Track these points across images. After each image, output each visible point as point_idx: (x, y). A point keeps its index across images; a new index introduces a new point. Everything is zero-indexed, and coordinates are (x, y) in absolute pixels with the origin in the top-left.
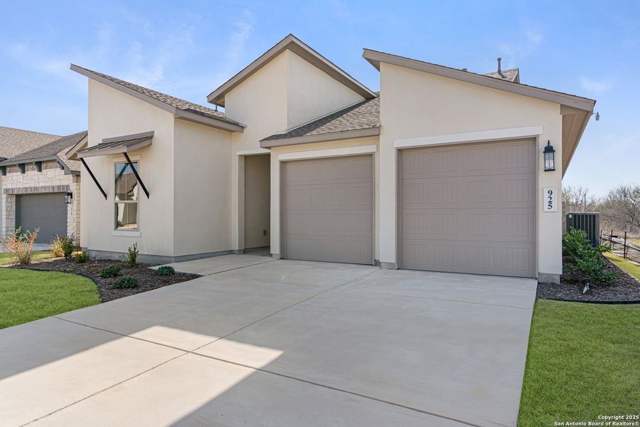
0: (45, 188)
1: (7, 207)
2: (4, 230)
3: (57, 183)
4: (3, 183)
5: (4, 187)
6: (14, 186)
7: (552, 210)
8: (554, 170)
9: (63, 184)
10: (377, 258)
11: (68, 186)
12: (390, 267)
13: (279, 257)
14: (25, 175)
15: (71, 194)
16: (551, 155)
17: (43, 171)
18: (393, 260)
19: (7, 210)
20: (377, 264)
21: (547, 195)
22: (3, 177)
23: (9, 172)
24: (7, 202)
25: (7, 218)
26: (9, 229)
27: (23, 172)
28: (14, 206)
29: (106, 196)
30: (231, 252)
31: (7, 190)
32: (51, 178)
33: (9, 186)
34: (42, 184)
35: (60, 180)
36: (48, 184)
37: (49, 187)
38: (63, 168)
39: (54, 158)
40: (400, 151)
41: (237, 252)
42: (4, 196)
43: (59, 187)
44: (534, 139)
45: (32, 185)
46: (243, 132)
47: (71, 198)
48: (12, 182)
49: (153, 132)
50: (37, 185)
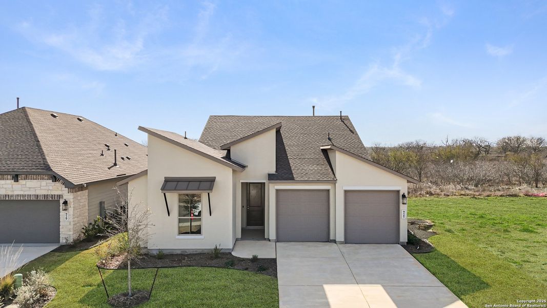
3: (43, 192)
7: (404, 218)
8: (406, 204)
9: (53, 194)
10: (332, 239)
11: (60, 196)
12: (341, 243)
13: (275, 241)
15: (65, 203)
17: (21, 181)
18: (343, 240)
20: (334, 241)
21: (403, 213)
29: (169, 214)
30: (237, 239)
32: (33, 188)
34: (16, 193)
39: (50, 173)
40: (346, 191)
43: (47, 195)
44: (398, 192)
46: (245, 170)
47: (66, 205)
49: (215, 177)
50: (10, 193)
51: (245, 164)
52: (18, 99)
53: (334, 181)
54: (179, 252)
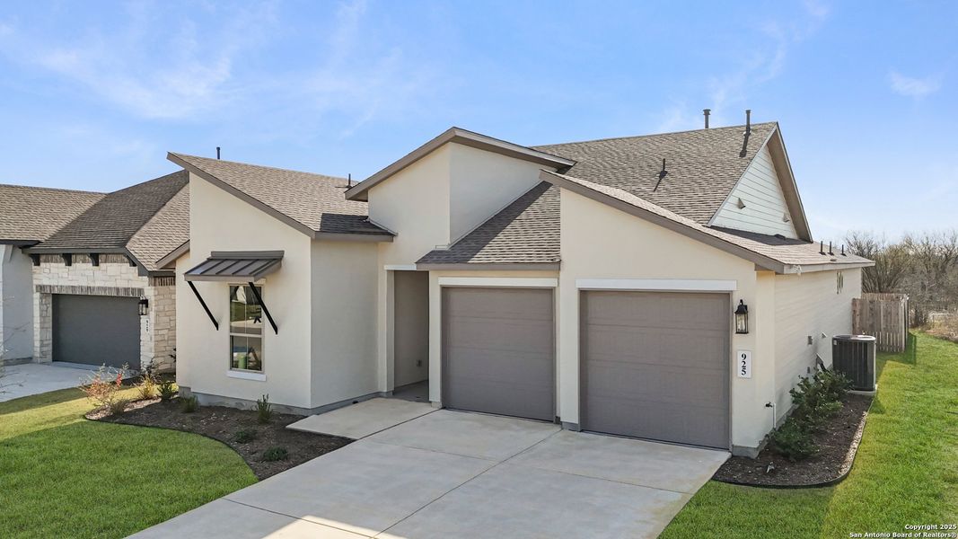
0: (105, 289)
1: (41, 311)
2: (37, 344)
3: (122, 284)
4: (35, 276)
5: (36, 282)
6: (53, 283)
7: (745, 376)
8: (745, 333)
9: (133, 286)
10: (558, 415)
11: (141, 291)
12: (572, 427)
13: (440, 405)
14: (71, 268)
15: (146, 302)
16: (743, 317)
17: (101, 265)
18: (575, 419)
19: (41, 316)
20: (558, 421)
21: (741, 359)
22: (34, 267)
23: (45, 262)
24: (41, 304)
25: (42, 328)
26: (45, 343)
27: (69, 264)
28: (50, 310)
29: (217, 325)
30: (378, 395)
31: (41, 288)
32: (113, 276)
33: (45, 282)
34: (98, 284)
35: (129, 280)
36: (108, 284)
37: (110, 288)
38: (134, 265)
39: (122, 250)
40: (584, 294)
41: (385, 395)
42: (37, 295)
43: (126, 290)
44: (727, 295)
45: (84, 283)
46: (392, 241)
47: (147, 307)
48: (50, 276)
49: (283, 251)
50: (92, 285)
51: (392, 229)
52: (218, 149)
53: (555, 265)
54: (233, 405)
